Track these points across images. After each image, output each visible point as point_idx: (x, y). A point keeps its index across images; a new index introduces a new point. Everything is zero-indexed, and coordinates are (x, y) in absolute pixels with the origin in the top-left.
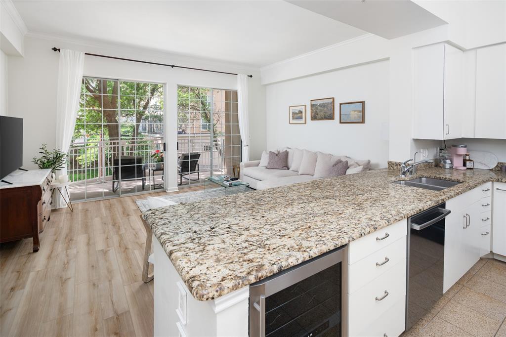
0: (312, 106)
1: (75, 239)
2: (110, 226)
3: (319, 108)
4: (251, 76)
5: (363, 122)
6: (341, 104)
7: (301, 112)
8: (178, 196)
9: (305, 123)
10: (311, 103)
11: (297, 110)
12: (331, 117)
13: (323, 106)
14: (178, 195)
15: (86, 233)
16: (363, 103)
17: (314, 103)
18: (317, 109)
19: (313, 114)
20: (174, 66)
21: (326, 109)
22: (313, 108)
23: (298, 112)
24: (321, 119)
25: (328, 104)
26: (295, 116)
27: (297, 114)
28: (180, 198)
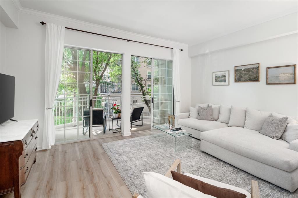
0: (236, 71)
1: (54, 187)
2: (85, 172)
3: (244, 72)
4: (182, 50)
5: (294, 83)
6: (268, 68)
7: (225, 76)
8: (133, 141)
9: (229, 84)
10: (235, 68)
11: (220, 74)
12: (256, 79)
13: (248, 70)
14: (132, 139)
15: (65, 180)
16: (294, 66)
17: (237, 68)
18: (241, 73)
19: (237, 77)
20: (129, 40)
21: (251, 73)
22: (237, 73)
23: (221, 76)
24: (246, 81)
25: (254, 68)
26: (219, 79)
27: (219, 77)
28: (135, 142)
